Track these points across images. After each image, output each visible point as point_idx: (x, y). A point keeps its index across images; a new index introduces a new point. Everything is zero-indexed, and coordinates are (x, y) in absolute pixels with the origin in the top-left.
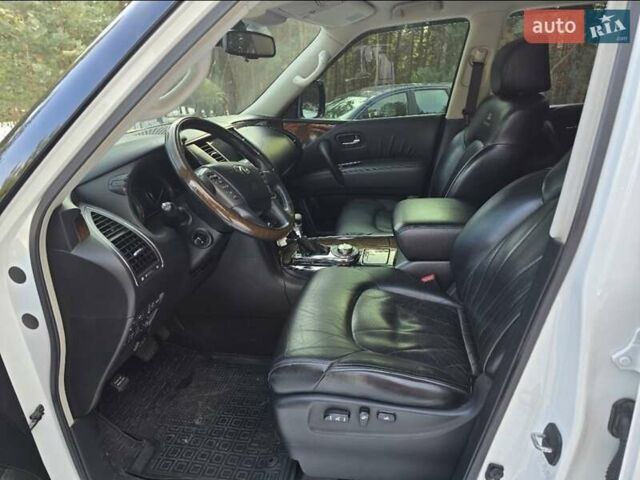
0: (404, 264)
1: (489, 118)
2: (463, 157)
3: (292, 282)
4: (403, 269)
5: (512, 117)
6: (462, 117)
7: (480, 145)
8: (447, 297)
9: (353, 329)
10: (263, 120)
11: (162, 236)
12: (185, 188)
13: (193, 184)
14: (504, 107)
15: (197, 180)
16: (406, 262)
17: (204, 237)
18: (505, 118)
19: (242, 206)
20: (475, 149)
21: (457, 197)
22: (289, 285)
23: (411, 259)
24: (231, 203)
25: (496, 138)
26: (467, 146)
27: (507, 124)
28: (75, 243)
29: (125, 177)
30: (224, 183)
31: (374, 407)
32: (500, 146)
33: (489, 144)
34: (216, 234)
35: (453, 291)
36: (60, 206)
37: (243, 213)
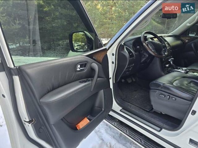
11: (136, 53)
12: (143, 45)
13: (144, 44)
15: (145, 43)
17: (145, 56)
19: (153, 49)
24: (151, 48)
28: (122, 50)
29: (133, 41)
30: (151, 44)
31: (171, 96)
34: (147, 56)
36: (121, 44)
37: (153, 50)
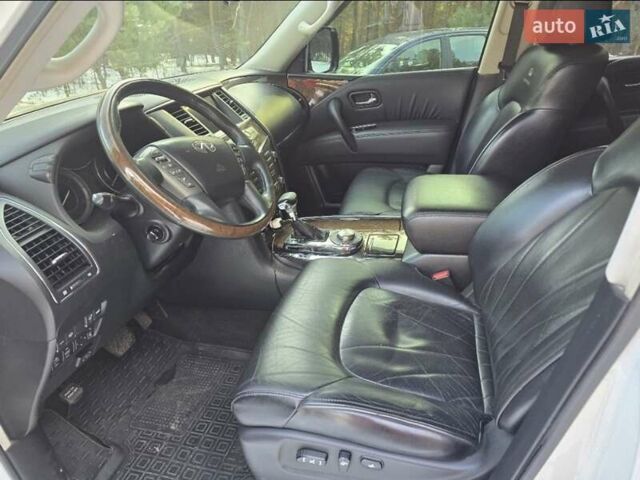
0: (414, 257)
1: (530, 74)
2: (495, 122)
3: (284, 272)
4: (412, 262)
5: (559, 74)
6: (498, 71)
7: (517, 107)
8: (461, 299)
9: (341, 344)
10: (264, 76)
13: (129, 173)
14: (550, 60)
16: (417, 253)
17: (159, 232)
18: (550, 76)
19: (201, 196)
20: (511, 113)
21: (483, 173)
22: (280, 275)
23: (423, 251)
25: (537, 100)
26: (500, 108)
27: (551, 84)
29: (50, 158)
30: (175, 167)
31: (357, 451)
32: (542, 111)
33: (528, 108)
35: (469, 293)
37: (201, 206)
